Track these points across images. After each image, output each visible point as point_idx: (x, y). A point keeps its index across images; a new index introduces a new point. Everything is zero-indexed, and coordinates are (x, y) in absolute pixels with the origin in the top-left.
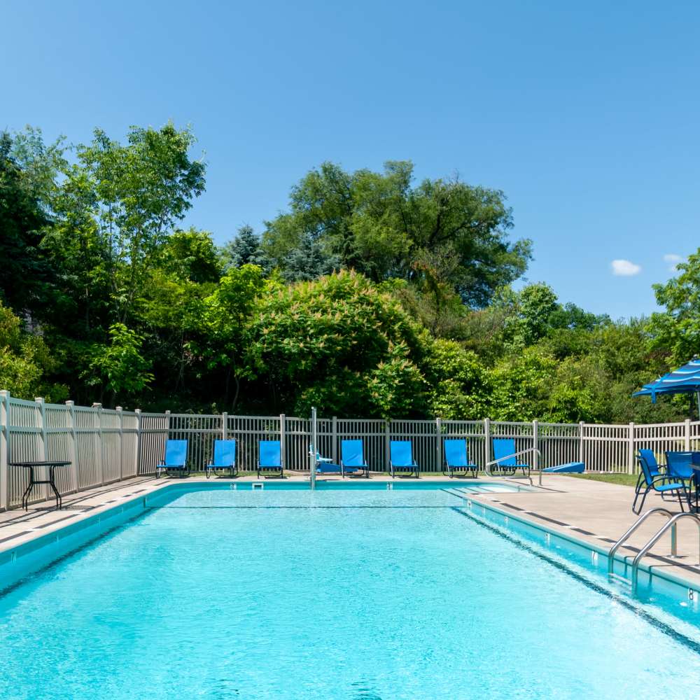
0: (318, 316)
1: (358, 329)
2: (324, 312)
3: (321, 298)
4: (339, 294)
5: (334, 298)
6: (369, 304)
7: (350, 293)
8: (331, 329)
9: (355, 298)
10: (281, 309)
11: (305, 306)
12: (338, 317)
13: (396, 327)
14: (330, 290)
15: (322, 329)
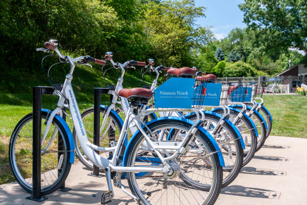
0: (235, 70)
1: (242, 72)
2: (236, 69)
3: (235, 67)
4: (239, 66)
5: (237, 66)
6: (244, 67)
7: (241, 65)
8: (237, 72)
9: (241, 66)
10: (228, 69)
11: (233, 69)
12: (238, 70)
13: (249, 70)
14: (237, 65)
15: (235, 72)
